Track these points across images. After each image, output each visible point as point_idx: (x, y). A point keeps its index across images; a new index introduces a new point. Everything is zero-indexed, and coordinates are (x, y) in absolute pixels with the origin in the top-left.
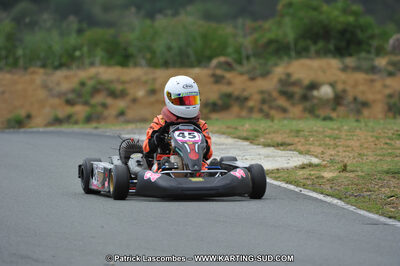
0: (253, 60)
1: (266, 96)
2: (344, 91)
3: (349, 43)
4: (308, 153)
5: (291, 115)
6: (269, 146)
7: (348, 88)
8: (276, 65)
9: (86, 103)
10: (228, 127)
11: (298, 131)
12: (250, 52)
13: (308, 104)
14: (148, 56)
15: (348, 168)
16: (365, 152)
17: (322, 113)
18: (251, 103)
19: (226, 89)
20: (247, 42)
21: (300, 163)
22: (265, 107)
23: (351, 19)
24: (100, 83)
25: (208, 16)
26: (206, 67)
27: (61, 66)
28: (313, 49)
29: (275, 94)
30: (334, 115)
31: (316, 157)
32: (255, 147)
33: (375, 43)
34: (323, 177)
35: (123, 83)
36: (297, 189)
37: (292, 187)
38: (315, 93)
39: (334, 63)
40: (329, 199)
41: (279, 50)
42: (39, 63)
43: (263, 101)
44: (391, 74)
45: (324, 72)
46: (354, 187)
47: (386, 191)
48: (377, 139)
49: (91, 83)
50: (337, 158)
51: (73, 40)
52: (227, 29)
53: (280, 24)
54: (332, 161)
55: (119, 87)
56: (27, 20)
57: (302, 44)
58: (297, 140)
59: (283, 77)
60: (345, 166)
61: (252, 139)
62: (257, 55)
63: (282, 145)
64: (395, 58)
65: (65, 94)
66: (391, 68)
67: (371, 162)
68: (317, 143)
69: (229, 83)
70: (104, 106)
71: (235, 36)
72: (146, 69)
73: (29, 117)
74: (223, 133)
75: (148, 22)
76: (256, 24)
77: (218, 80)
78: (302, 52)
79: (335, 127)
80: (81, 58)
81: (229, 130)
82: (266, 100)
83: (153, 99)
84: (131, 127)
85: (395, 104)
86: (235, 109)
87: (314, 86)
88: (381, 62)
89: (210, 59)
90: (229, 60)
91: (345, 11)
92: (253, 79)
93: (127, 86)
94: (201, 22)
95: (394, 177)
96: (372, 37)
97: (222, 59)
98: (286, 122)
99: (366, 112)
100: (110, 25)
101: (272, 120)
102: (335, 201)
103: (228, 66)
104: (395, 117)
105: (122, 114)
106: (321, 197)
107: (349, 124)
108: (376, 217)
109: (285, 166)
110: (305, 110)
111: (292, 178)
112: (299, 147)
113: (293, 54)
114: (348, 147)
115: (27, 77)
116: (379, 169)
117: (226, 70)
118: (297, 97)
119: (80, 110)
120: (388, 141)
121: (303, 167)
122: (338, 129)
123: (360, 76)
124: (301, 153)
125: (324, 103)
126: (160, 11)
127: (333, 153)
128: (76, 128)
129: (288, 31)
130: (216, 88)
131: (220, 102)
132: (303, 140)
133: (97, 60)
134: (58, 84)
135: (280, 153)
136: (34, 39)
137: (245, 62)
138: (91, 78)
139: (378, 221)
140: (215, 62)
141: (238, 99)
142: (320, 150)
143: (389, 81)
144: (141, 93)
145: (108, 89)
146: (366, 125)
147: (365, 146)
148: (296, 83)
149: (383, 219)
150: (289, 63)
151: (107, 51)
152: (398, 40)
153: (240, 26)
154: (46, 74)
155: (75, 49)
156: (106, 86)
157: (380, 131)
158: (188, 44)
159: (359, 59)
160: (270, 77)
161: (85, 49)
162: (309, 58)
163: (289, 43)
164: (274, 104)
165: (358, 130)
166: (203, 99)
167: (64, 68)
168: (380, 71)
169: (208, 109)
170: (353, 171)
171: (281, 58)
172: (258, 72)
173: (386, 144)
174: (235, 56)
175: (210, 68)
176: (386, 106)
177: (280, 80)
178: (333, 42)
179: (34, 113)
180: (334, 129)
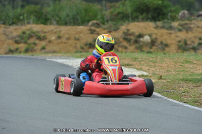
0: (110, 22)
1: (117, 40)
2: (156, 39)
3: (159, 14)
4: (141, 69)
5: (129, 50)
7: (158, 37)
8: (122, 25)
9: (26, 43)
11: (135, 59)
12: (108, 18)
13: (138, 45)
14: (57, 19)
16: (170, 69)
17: (146, 49)
19: (96, 36)
20: (107, 13)
21: (138, 75)
22: (116, 46)
23: (160, 2)
24: (34, 33)
26: (86, 25)
27: (13, 23)
28: (140, 17)
29: (121, 40)
30: (151, 50)
31: (145, 71)
35: (45, 32)
38: (141, 39)
39: (151, 24)
41: (124, 17)
42: (1, 22)
44: (180, 30)
45: (146, 29)
46: (166, 87)
47: (182, 89)
48: (176, 63)
49: (28, 32)
50: (156, 72)
51: (19, 11)
52: (97, 7)
53: (124, 4)
54: (154, 74)
55: (43, 35)
57: (135, 14)
58: (135, 63)
59: (126, 31)
60: (161, 77)
62: (112, 20)
63: (128, 65)
65: (14, 38)
66: (180, 27)
67: (173, 74)
68: (145, 65)
69: (98, 34)
70: (35, 44)
71: (101, 10)
72: (56, 26)
75: (57, 2)
76: (112, 4)
77: (92, 32)
78: (135, 19)
79: (154, 56)
80: (22, 20)
83: (59, 41)
84: (50, 55)
85: (182, 46)
87: (141, 36)
88: (175, 24)
89: (89, 21)
90: (98, 22)
92: (110, 32)
93: (46, 34)
94: (84, 3)
95: (186, 82)
97: (95, 21)
98: (128, 54)
99: (167, 49)
101: (122, 53)
103: (98, 25)
104: (183, 52)
105: (44, 48)
107: (160, 55)
108: (177, 102)
110: (137, 48)
112: (137, 67)
113: (130, 19)
114: (161, 67)
116: (178, 78)
118: (132, 41)
119: (22, 46)
122: (156, 58)
123: (164, 31)
124: (138, 69)
125: (146, 44)
127: (153, 69)
129: (128, 8)
130: (91, 36)
131: (93, 43)
132: (138, 63)
133: (32, 20)
134: (11, 33)
135: (127, 69)
137: (106, 23)
138: (28, 30)
139: (178, 104)
140: (91, 23)
142: (147, 68)
143: (179, 34)
144: (53, 38)
145: (37, 36)
146: (169, 56)
147: (170, 66)
148: (131, 35)
149: (181, 103)
150: (128, 24)
151: (36, 17)
152: (184, 13)
153: (104, 5)
154: (5, 27)
155: (20, 16)
156: (36, 34)
157: (177, 59)
158: (78, 14)
159: (164, 23)
160: (119, 30)
161: (25, 15)
162: (138, 21)
163: (128, 14)
164: (120, 45)
165: (166, 59)
166: (84, 41)
167: (14, 25)
168: (174, 29)
169: (87, 47)
170: (165, 79)
171: (124, 21)
172: (113, 28)
173: (180, 65)
174: (101, 20)
175: (88, 26)
176: (177, 47)
177: (124, 33)
178: (150, 14)
180: (154, 58)
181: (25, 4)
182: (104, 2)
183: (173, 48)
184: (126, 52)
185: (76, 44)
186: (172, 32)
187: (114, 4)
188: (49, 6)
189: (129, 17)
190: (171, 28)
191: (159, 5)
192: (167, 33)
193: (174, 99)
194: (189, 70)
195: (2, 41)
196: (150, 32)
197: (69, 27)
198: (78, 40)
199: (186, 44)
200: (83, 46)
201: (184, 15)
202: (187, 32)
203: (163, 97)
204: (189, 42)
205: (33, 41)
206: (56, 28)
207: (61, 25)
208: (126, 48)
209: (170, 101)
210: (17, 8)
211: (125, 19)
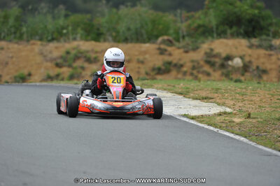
0: (187, 39)
1: (196, 64)
2: (250, 62)
3: (254, 28)
4: (224, 104)
5: (213, 78)
6: (197, 99)
7: (253, 60)
8: (203, 42)
9: (70, 66)
11: (217, 89)
12: (185, 33)
13: (224, 71)
14: (114, 34)
15: (252, 116)
16: (263, 104)
17: (234, 77)
18: (185, 69)
19: (167, 58)
20: (183, 26)
21: (218, 111)
22: (195, 72)
23: (256, 12)
24: (82, 53)
25: (156, 7)
26: (154, 43)
27: (53, 39)
28: (229, 31)
29: (202, 63)
30: (242, 78)
31: (230, 107)
32: (187, 99)
33: (272, 29)
34: (234, 122)
35: (97, 52)
36: (216, 130)
37: (212, 128)
38: (230, 63)
39: (244, 42)
40: (237, 137)
41: (205, 32)
42: (37, 37)
43: (194, 68)
45: (236, 48)
46: (256, 129)
47: (278, 132)
48: (273, 96)
49: (73, 52)
50: (244, 109)
51: (61, 22)
52: (169, 17)
53: (206, 14)
54: (240, 110)
55: (93, 56)
56: (30, 7)
57: (221, 28)
58: (217, 95)
59: (208, 51)
60: (249, 114)
61: (184, 94)
62: (190, 35)
63: (206, 98)
65: (55, 59)
67: (267, 112)
68: (230, 98)
69: (170, 55)
70: (83, 68)
71: (175, 22)
72: (112, 43)
73: (30, 75)
74: (165, 90)
75: (114, 10)
76: (190, 14)
77: (162, 52)
78: (221, 34)
79: (243, 87)
80: (65, 34)
81: (169, 87)
86: (174, 73)
87: (229, 58)
88: (277, 42)
89: (157, 37)
90: (170, 38)
91: (252, 6)
92: (186, 52)
93: (98, 55)
94: (151, 12)
96: (271, 24)
97: (166, 37)
98: (209, 82)
99: (265, 77)
100: (88, 12)
101: (200, 81)
102: (242, 139)
103: (170, 43)
106: (232, 135)
108: (269, 150)
109: (207, 113)
110: (223, 74)
111: (212, 122)
112: (218, 101)
113: (215, 35)
114: (252, 101)
115: (29, 47)
116: (273, 117)
117: (168, 45)
118: (217, 65)
119: (66, 71)
121: (220, 114)
122: (245, 88)
123: (262, 52)
124: (219, 104)
125: (236, 70)
126: (123, 3)
127: (241, 105)
128: (62, 84)
129: (212, 19)
130: (161, 57)
131: (163, 68)
132: (220, 96)
133: (79, 36)
134: (51, 52)
136: (35, 21)
137: (181, 40)
138: (74, 49)
139: (271, 153)
140: (160, 39)
141: (175, 65)
142: (232, 103)
145: (85, 57)
146: (264, 86)
147: (264, 100)
148: (215, 56)
150: (212, 42)
151: (85, 30)
153: (178, 15)
154: (42, 45)
155: (63, 28)
156: (84, 55)
157: (274, 90)
158: (142, 27)
159: (261, 40)
160: (199, 50)
161: (70, 28)
162: (226, 38)
163: (212, 28)
164: (201, 70)
165: (259, 90)
166: (151, 65)
167: (55, 42)
168: (275, 49)
169: (155, 72)
170: (254, 118)
171: (206, 37)
172: (190, 47)
173: (279, 99)
174: (174, 36)
175: (157, 44)
177: (206, 53)
178: (243, 27)
179: (33, 72)
180: (242, 88)
181: (70, 13)
182: (179, 11)
185: (139, 68)
186: (272, 53)
187: (193, 13)
188: (103, 15)
189: (213, 32)
191: (254, 15)
192: (265, 54)
193: (265, 146)
195: (38, 64)
196: (242, 53)
197: (130, 45)
198: (142, 62)
200: (149, 71)
203: (250, 143)
205: (81, 65)
207: (119, 42)
209: (259, 149)
210: (59, 17)
211: (207, 34)
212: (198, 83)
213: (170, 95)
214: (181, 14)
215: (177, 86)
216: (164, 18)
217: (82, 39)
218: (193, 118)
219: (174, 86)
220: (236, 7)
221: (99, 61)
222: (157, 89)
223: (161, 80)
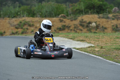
0: (72, 15)
1: (76, 26)
2: (99, 24)
3: (100, 10)
4: (90, 43)
5: (83, 32)
6: (78, 41)
7: (101, 23)
8: (79, 17)
9: (22, 28)
10: (66, 35)
11: (87, 36)
12: (71, 13)
13: (88, 28)
14: (40, 13)
15: (103, 48)
16: (107, 42)
17: (93, 31)
18: (71, 28)
19: (63, 24)
20: (70, 10)
21: (88, 46)
22: (76, 29)
23: (101, 3)
24: (27, 22)
25: (57, 2)
26: (57, 17)
28: (90, 12)
29: (78, 25)
30: (97, 31)
31: (93, 44)
32: (74, 41)
34: (95, 50)
35: (33, 22)
36: (88, 54)
37: (86, 53)
38: (91, 25)
39: (96, 16)
40: (97, 57)
41: (80, 12)
42: (7, 16)
43: (75, 28)
44: (113, 19)
45: (93, 19)
46: (105, 53)
47: (115, 54)
48: (111, 39)
49: (23, 22)
50: (99, 44)
51: (17, 9)
52: (64, 6)
53: (80, 4)
55: (32, 23)
56: (4, 3)
57: (86, 10)
58: (87, 39)
59: (81, 20)
60: (102, 47)
61: (73, 39)
63: (82, 41)
64: (114, 14)
65: (15, 25)
66: (113, 17)
67: (109, 46)
68: (93, 40)
69: (65, 22)
70: (27, 29)
72: (40, 18)
73: (5, 32)
74: (64, 37)
75: (40, 4)
77: (61, 21)
78: (86, 13)
80: (19, 15)
82: (76, 27)
85: (115, 28)
86: (66, 30)
87: (90, 23)
88: (110, 16)
89: (59, 15)
90: (64, 15)
92: (72, 21)
93: (34, 23)
94: (56, 4)
95: (117, 50)
96: (107, 8)
97: (63, 15)
98: (83, 34)
99: (106, 31)
100: (28, 5)
101: (79, 33)
102: (100, 57)
103: (64, 17)
104: (115, 32)
105: (33, 31)
106: (95, 56)
107: (102, 34)
108: (112, 62)
109: (84, 47)
110: (88, 30)
111: (86, 51)
113: (84, 13)
114: (102, 41)
115: (4, 21)
116: (112, 48)
117: (64, 18)
118: (85, 26)
119: (20, 30)
120: (114, 39)
121: (89, 47)
122: (99, 36)
123: (104, 20)
124: (88, 43)
125: (93, 28)
126: (44, 1)
128: (20, 36)
129: (82, 6)
130: (61, 23)
131: (62, 28)
132: (88, 39)
133: (25, 15)
134: (13, 23)
135: (82, 43)
137: (69, 16)
138: (23, 21)
139: (113, 63)
140: (60, 16)
141: (67, 27)
142: (94, 42)
143: (113, 21)
144: (38, 25)
145: (28, 24)
146: (107, 35)
148: (85, 22)
149: (114, 63)
150: (82, 16)
151: (28, 12)
152: (115, 9)
153: (68, 5)
154: (9, 19)
155: (18, 12)
156: (27, 23)
157: (111, 36)
158: (52, 10)
159: (104, 15)
160: (77, 20)
161: (21, 12)
162: (89, 14)
163: (82, 10)
164: (78, 28)
165: (105, 36)
166: (57, 27)
167: (15, 18)
168: (110, 18)
171: (80, 14)
172: (73, 19)
173: (114, 40)
174: (66, 14)
175: (59, 18)
176: (112, 29)
177: (80, 21)
178: (96, 10)
179: (6, 31)
180: (98, 36)
181: (21, 5)
182: (68, 3)
183: (109, 30)
184: (81, 33)
186: (109, 20)
187: (74, 4)
188: (35, 6)
190: (108, 18)
192: (105, 21)
193: (110, 60)
194: (119, 42)
195: (8, 28)
196: (95, 21)
199: (117, 27)
200: (56, 30)
201: (116, 10)
202: (118, 20)
203: (103, 59)
204: (119, 26)
205: (26, 28)
206: (40, 19)
207: (43, 17)
208: (81, 30)
209: (107, 62)
210: (16, 7)
211: (80, 13)
212: (78, 34)
213: (67, 39)
214: (69, 4)
215: (69, 36)
216: (61, 7)
217: (26, 16)
218: (78, 49)
219: (68, 36)
220: (92, 1)
221: (34, 26)
222: (61, 37)
223: (62, 33)
